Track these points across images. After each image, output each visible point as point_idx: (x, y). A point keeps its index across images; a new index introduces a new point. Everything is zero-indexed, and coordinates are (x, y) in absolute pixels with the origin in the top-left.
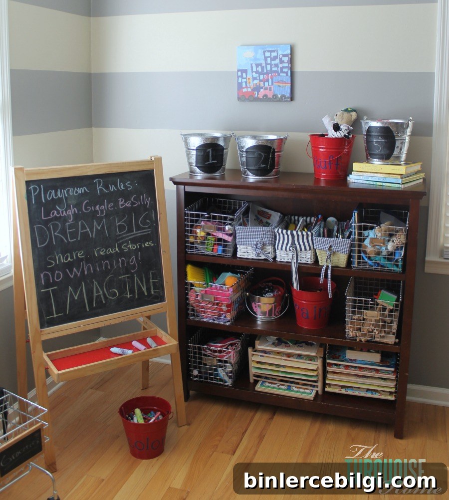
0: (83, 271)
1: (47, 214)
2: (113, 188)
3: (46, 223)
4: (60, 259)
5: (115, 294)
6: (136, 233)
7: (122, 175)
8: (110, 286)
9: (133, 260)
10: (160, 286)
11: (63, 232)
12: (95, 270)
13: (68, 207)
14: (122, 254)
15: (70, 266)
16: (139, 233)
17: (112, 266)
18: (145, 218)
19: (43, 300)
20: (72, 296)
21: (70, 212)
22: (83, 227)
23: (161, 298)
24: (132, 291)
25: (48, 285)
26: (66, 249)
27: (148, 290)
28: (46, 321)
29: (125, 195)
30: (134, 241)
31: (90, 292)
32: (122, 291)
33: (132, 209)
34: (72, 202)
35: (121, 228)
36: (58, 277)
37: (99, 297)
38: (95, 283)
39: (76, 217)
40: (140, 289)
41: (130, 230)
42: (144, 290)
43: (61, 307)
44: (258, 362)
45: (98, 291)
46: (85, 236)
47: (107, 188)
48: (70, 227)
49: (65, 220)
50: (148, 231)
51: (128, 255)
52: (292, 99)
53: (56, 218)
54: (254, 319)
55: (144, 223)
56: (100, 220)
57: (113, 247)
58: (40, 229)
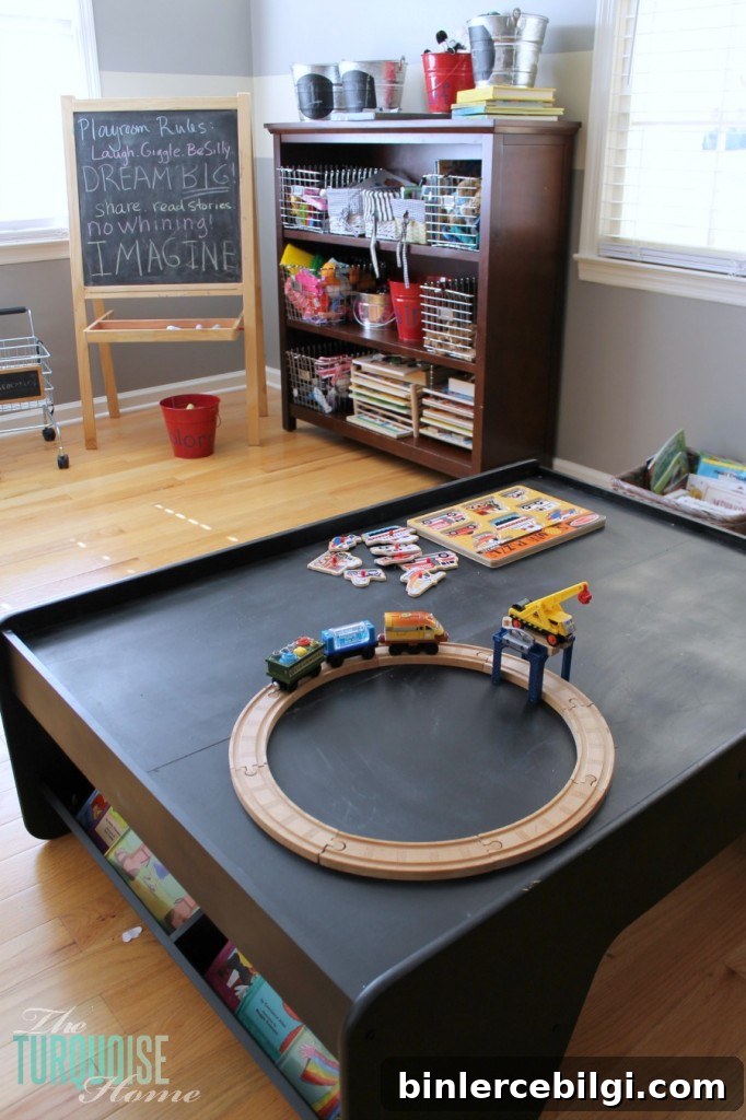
0: (137, 228)
1: (98, 154)
2: (180, 130)
3: (96, 164)
4: (111, 208)
5: (175, 262)
6: (208, 190)
7: (193, 114)
8: (170, 249)
9: (202, 224)
10: (236, 262)
11: (116, 177)
12: (152, 228)
13: (123, 148)
14: (187, 213)
15: (122, 219)
16: (213, 191)
17: (174, 226)
18: (222, 172)
19: (89, 254)
20: (122, 255)
21: (126, 155)
22: (141, 175)
23: (236, 278)
24: (198, 262)
25: (95, 238)
26: (119, 199)
27: (220, 263)
28: (91, 278)
29: (197, 140)
30: (205, 199)
31: (145, 254)
32: (185, 257)
33: (204, 159)
34: (128, 143)
35: (189, 181)
36: (109, 229)
37: (154, 261)
38: (152, 244)
39: (133, 161)
40: (208, 260)
41: (200, 185)
42: (215, 262)
43: (109, 266)
44: (360, 386)
45: (156, 255)
46: (142, 185)
47: (173, 128)
48: (125, 172)
49: (119, 163)
50: (224, 189)
51: (196, 216)
53: (108, 160)
54: (360, 328)
55: (220, 177)
56: (161, 168)
57: (177, 203)
58: (89, 171)
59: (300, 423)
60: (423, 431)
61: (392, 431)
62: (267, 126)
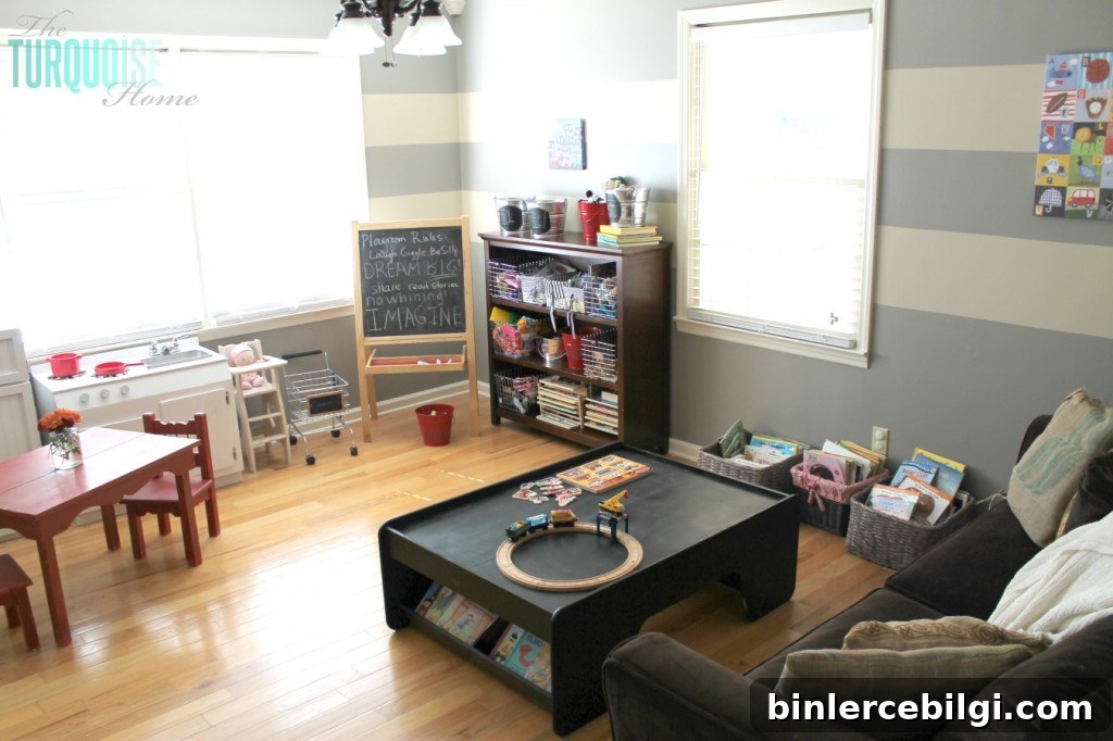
0: (398, 300)
1: (374, 255)
2: (426, 239)
3: (373, 262)
4: (382, 288)
5: (423, 321)
6: (443, 275)
7: (434, 230)
8: (419, 313)
9: (440, 296)
10: (462, 319)
11: (385, 270)
12: (408, 299)
13: (390, 251)
14: (431, 290)
15: (389, 294)
16: (446, 276)
17: (422, 299)
18: (452, 264)
19: (367, 317)
20: (389, 318)
21: (391, 255)
22: (401, 267)
23: (462, 329)
24: (438, 320)
25: (372, 306)
26: (387, 282)
27: (452, 321)
28: (368, 332)
29: (436, 245)
30: (442, 281)
31: (403, 316)
32: (430, 318)
33: (441, 257)
34: (393, 248)
35: (431, 270)
36: (380, 301)
37: (410, 321)
38: (408, 310)
39: (396, 259)
40: (444, 319)
41: (439, 272)
42: (448, 320)
43: (380, 324)
44: (544, 397)
45: (410, 316)
46: (402, 274)
47: (421, 239)
48: (391, 266)
49: (387, 260)
50: (454, 275)
51: (438, 290)
52: (585, 167)
53: (381, 259)
54: (543, 360)
55: (451, 267)
56: (413, 263)
57: (424, 284)
58: (368, 267)
59: (503, 420)
60: (586, 424)
61: (567, 425)
62: (480, 235)
